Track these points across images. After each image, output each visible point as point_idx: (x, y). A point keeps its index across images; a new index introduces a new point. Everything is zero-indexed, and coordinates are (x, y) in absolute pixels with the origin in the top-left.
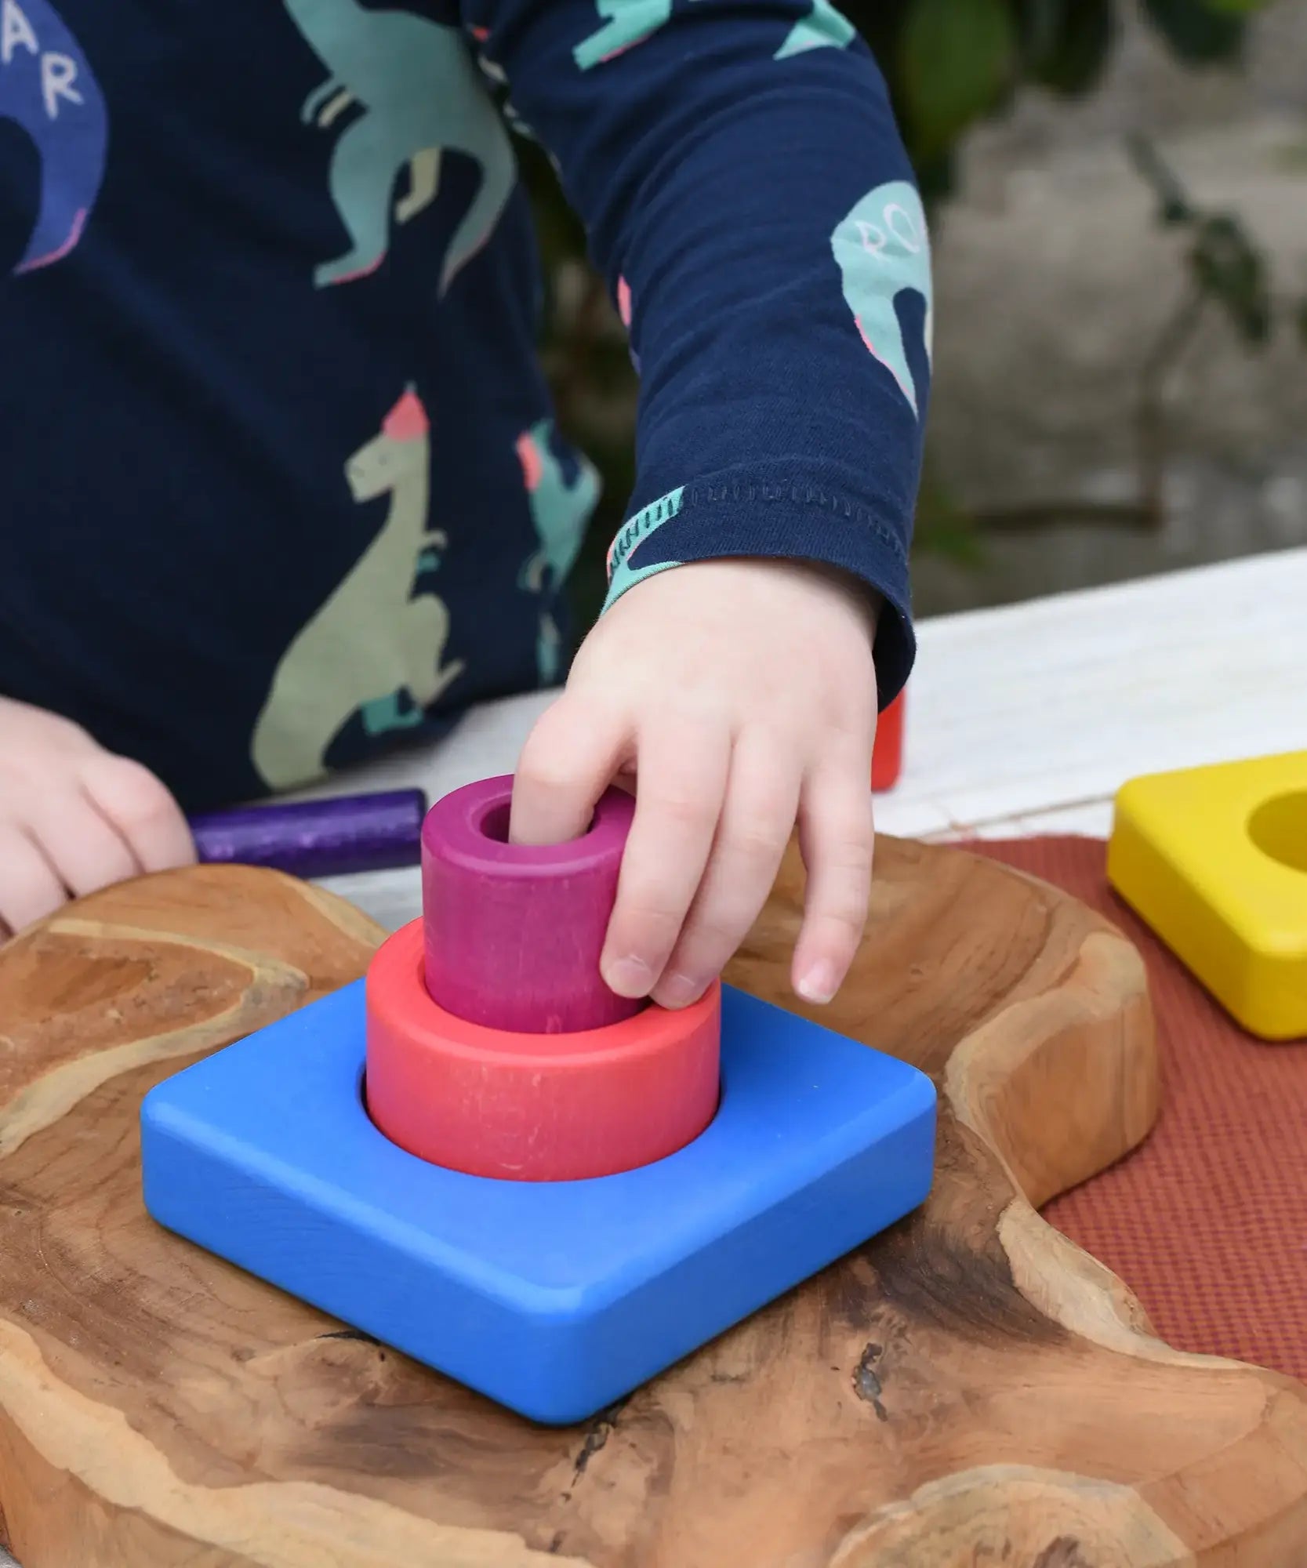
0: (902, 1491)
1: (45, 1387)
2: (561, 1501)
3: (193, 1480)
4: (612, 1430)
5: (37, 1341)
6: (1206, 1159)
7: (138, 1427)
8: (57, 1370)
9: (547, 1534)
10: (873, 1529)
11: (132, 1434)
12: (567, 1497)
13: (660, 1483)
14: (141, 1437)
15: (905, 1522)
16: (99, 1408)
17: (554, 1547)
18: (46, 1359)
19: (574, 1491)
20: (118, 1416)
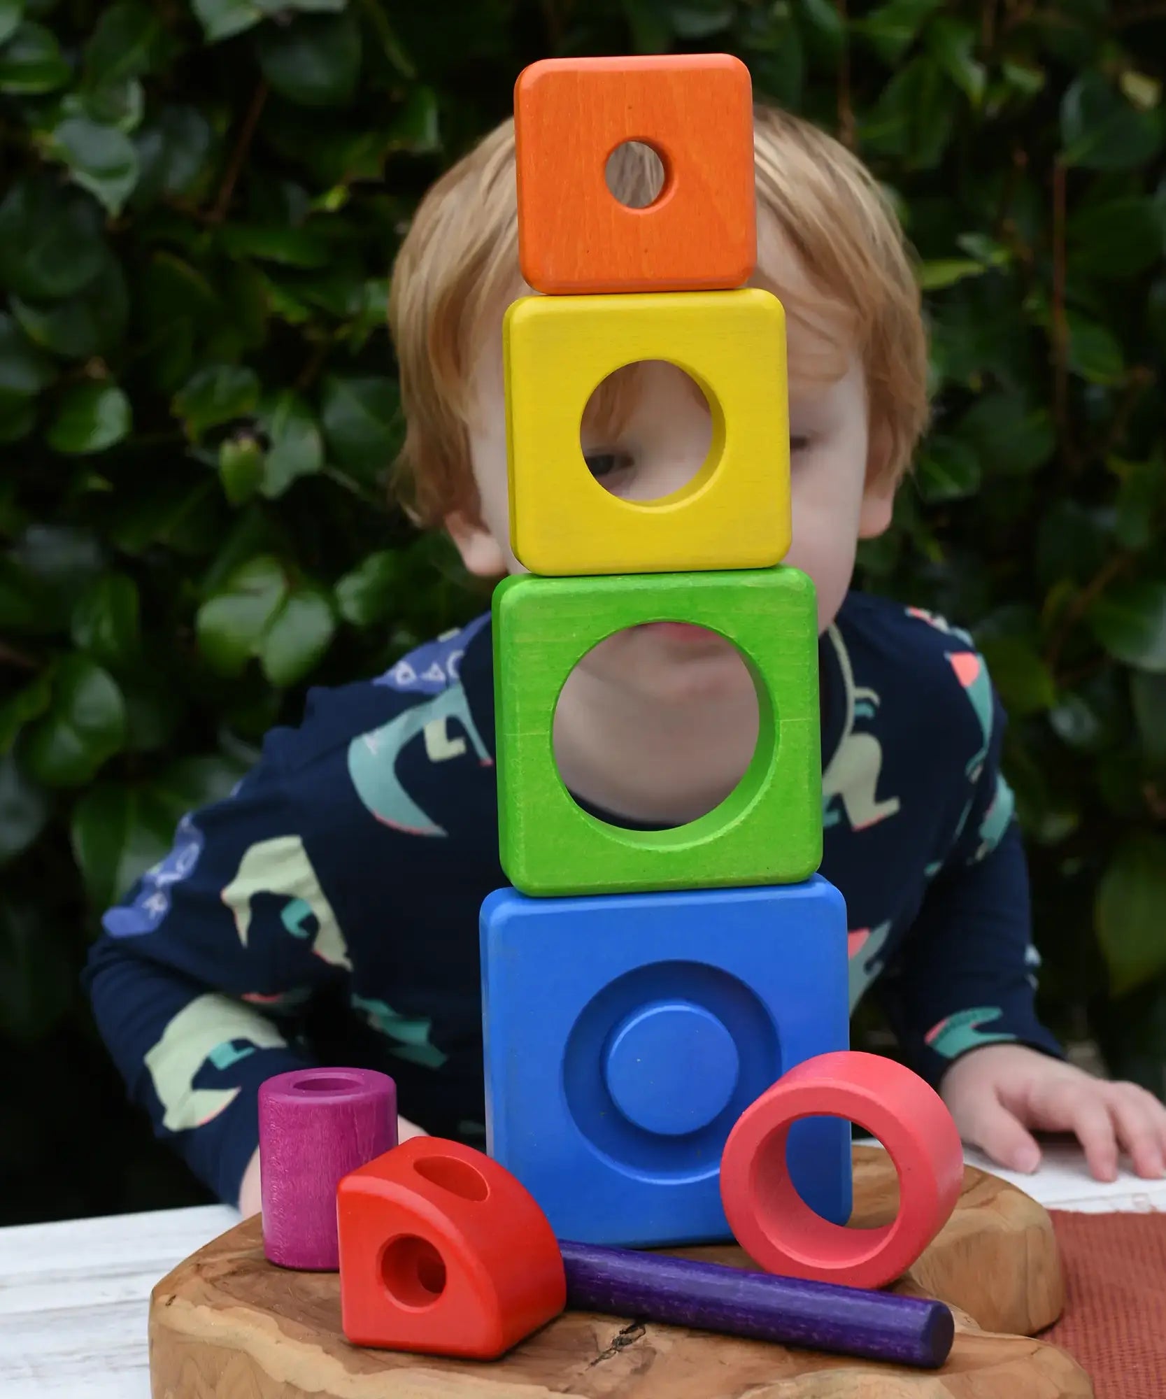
0: (790, 1376)
1: (278, 1342)
2: (576, 1377)
3: (357, 1372)
4: (617, 1352)
5: (276, 1320)
6: (1086, 1336)
7: (327, 1352)
8: (287, 1333)
9: (563, 1386)
10: (766, 1389)
11: (324, 1356)
12: (580, 1374)
13: (641, 1370)
14: (330, 1357)
15: (788, 1388)
16: (307, 1346)
17: (566, 1391)
18: (281, 1328)
19: (584, 1372)
20: (319, 1349)
